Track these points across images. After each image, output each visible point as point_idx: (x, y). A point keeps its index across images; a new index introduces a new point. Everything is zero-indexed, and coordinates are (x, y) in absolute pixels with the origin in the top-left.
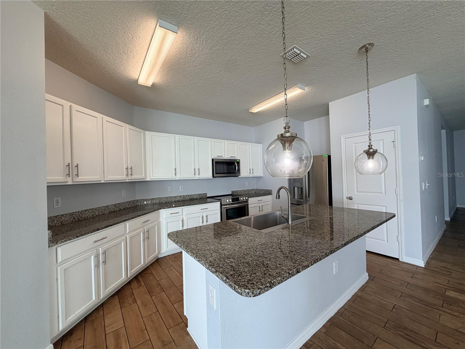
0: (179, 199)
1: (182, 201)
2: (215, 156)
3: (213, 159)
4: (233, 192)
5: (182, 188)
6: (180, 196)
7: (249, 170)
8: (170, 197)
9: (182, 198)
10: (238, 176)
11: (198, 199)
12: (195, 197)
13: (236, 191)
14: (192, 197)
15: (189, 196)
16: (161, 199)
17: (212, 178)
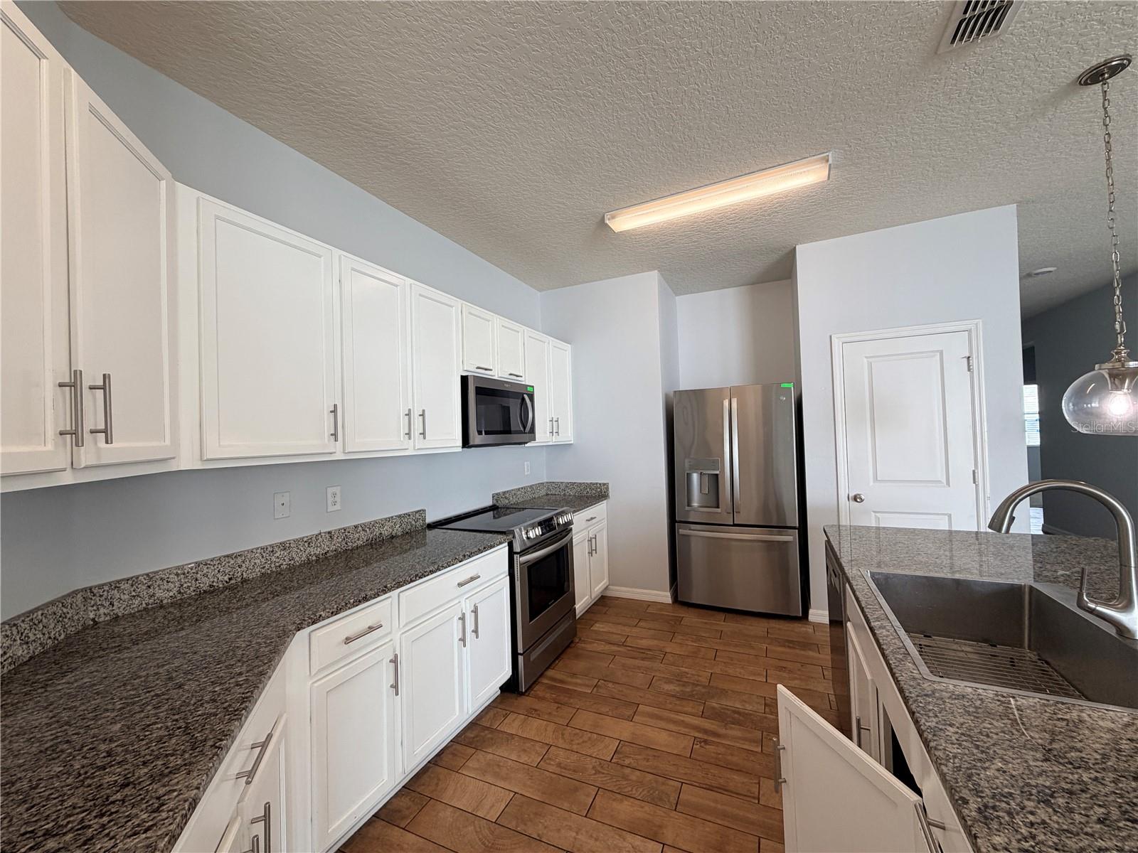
0: (326, 546)
1: (338, 554)
2: (470, 369)
3: (464, 380)
4: (496, 497)
5: (334, 495)
6: (330, 533)
7: (549, 424)
8: (284, 546)
9: (337, 544)
10: (527, 443)
11: (396, 536)
12: (386, 531)
13: (504, 493)
14: (377, 532)
15: (364, 527)
16: (239, 560)
17: (460, 449)
